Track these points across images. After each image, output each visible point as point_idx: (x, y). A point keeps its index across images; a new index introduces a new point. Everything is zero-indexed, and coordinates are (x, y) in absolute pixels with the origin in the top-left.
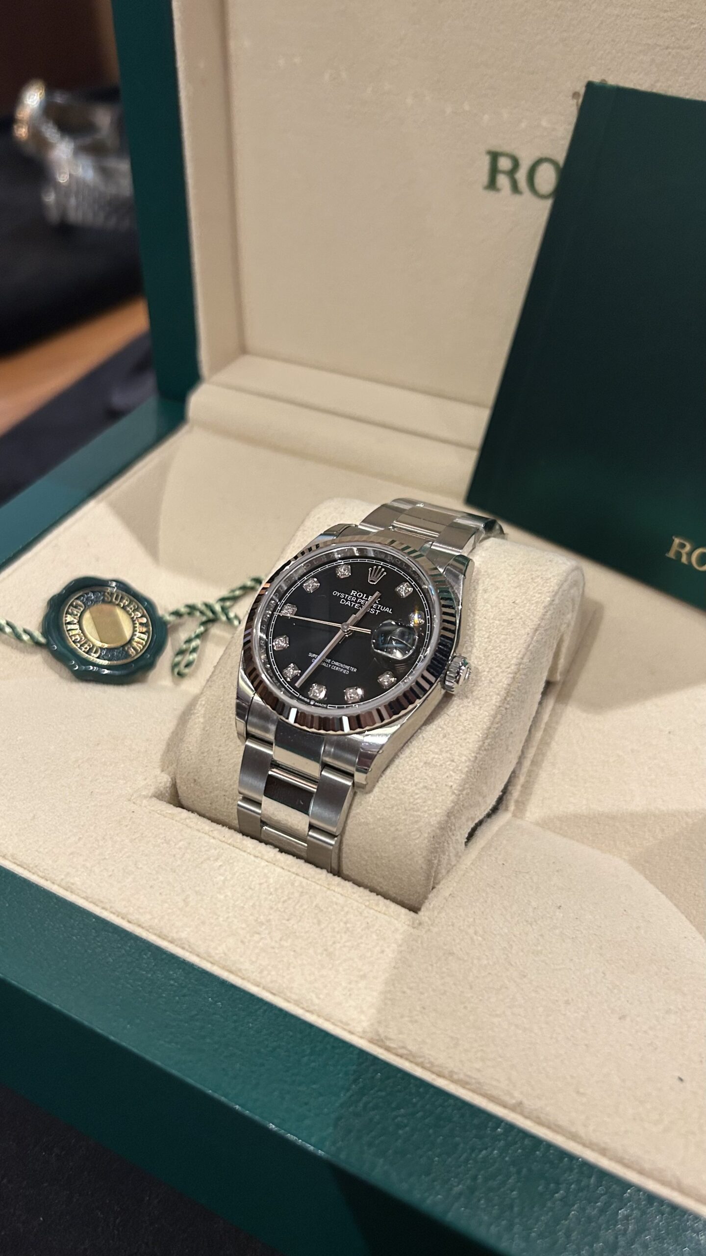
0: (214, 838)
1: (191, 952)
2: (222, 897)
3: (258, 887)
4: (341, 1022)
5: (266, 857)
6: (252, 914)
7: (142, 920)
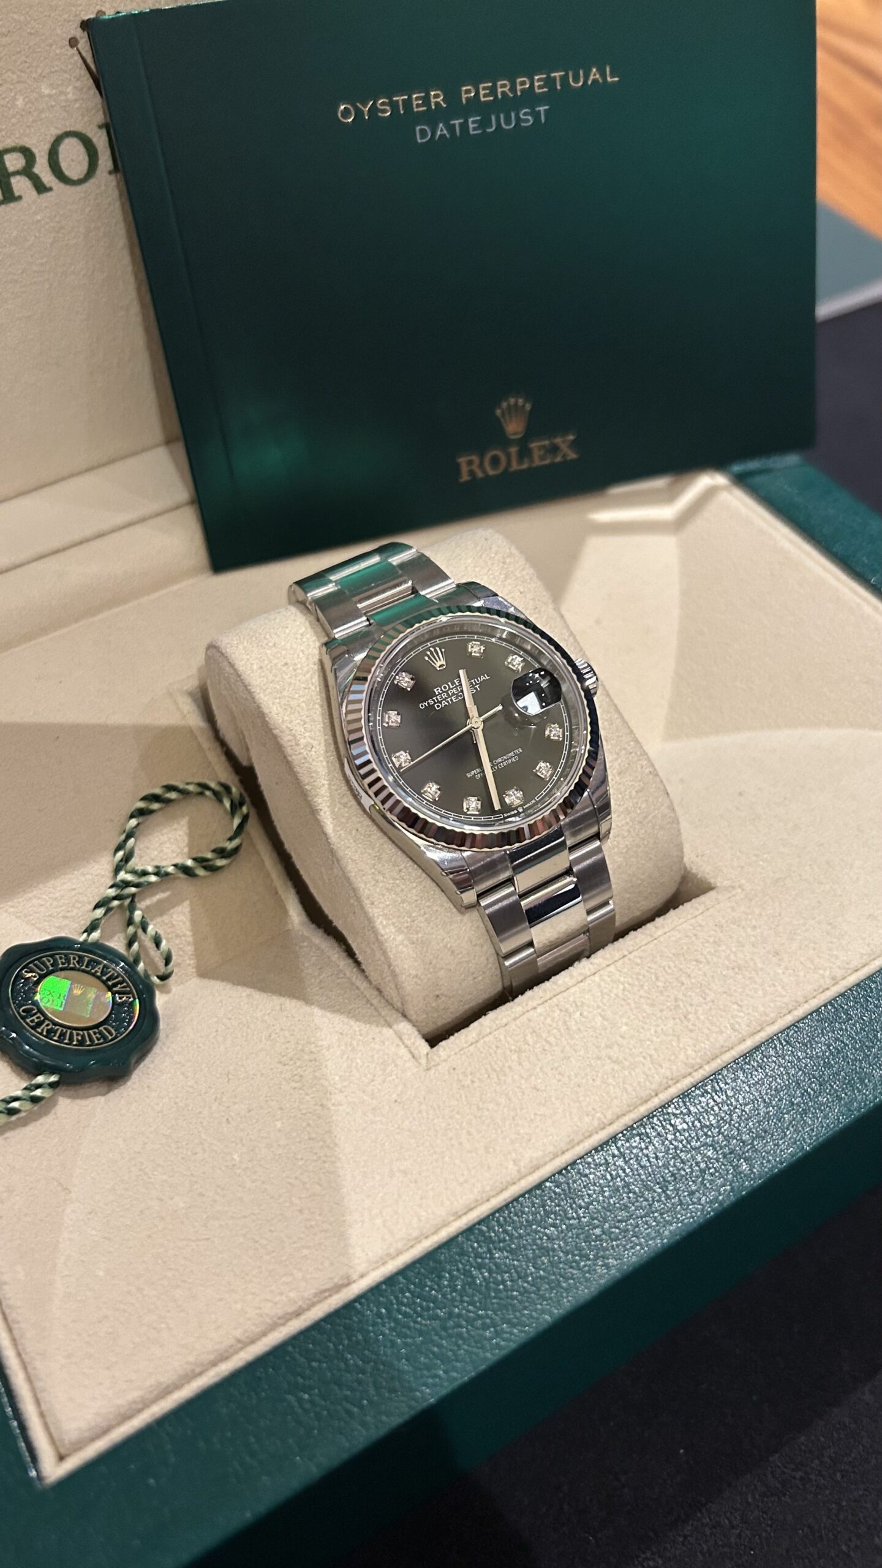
0: (535, 1008)
1: (677, 1082)
2: (624, 1028)
3: (626, 993)
4: (815, 990)
5: (588, 973)
6: (661, 1011)
7: (618, 1111)
